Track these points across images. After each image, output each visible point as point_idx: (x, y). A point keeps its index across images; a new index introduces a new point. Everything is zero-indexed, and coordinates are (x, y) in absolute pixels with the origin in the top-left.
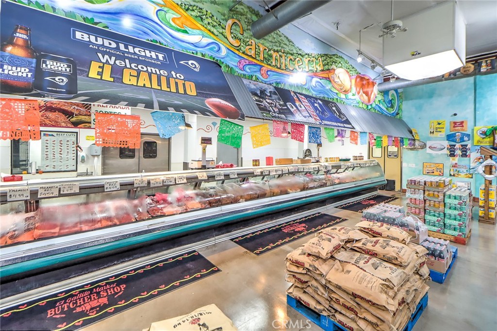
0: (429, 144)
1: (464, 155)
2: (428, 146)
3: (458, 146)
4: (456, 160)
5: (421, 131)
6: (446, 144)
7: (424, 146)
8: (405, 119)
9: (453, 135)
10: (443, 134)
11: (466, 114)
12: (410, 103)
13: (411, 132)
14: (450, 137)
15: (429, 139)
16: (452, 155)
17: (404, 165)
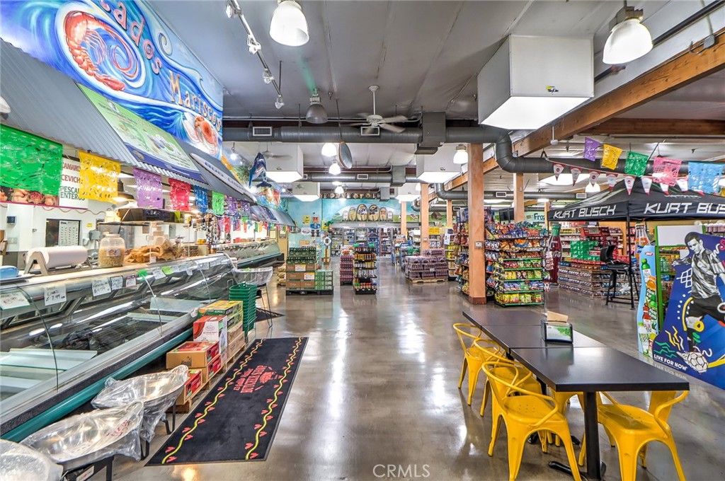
0: (302, 229)
1: (318, 236)
2: (302, 230)
3: (315, 230)
4: (314, 239)
5: (299, 222)
6: (310, 229)
7: (300, 231)
8: (290, 214)
9: (313, 225)
10: (309, 224)
11: (318, 214)
12: (293, 203)
13: (294, 222)
14: (312, 226)
15: (302, 226)
16: (313, 236)
17: (290, 242)
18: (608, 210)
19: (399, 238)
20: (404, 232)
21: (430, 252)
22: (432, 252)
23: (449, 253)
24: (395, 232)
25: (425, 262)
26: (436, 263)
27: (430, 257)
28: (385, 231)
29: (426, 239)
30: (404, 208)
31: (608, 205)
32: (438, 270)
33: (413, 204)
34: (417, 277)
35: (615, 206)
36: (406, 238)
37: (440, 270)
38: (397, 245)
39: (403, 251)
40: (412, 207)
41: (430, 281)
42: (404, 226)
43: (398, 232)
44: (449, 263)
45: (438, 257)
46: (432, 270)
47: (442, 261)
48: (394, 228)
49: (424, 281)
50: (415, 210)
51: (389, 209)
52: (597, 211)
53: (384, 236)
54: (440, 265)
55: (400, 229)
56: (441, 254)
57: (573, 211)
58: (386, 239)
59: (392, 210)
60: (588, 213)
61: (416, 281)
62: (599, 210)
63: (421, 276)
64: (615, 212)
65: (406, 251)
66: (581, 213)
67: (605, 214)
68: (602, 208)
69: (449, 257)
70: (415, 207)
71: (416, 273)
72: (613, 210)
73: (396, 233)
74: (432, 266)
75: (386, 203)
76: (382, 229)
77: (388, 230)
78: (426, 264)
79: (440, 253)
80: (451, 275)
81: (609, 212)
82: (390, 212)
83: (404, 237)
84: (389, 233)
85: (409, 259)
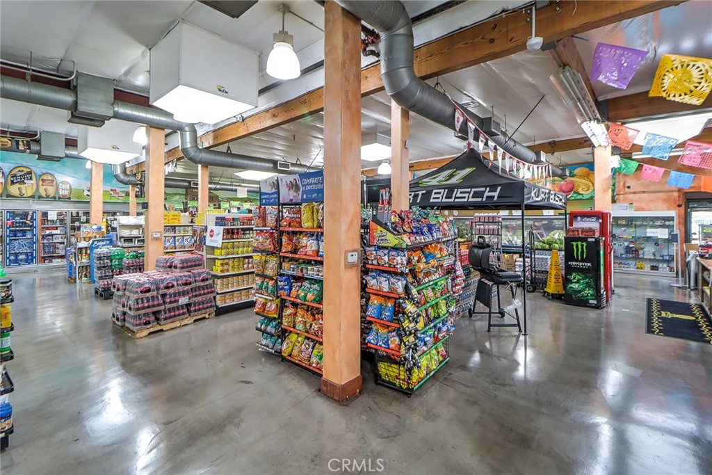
18: (487, 194)
19: (85, 230)
20: (98, 219)
21: (177, 262)
22: (182, 262)
23: (218, 263)
24: (75, 218)
25: (167, 287)
26: (193, 285)
27: (177, 273)
28: (52, 216)
29: (158, 235)
30: (98, 176)
31: (486, 187)
32: (196, 299)
33: (119, 171)
34: (148, 323)
35: (499, 188)
36: (104, 230)
37: (200, 298)
38: (82, 244)
39: (100, 259)
40: (116, 176)
41: (178, 324)
42: (97, 208)
43: (83, 218)
44: (219, 281)
45: (196, 271)
46: (183, 300)
47: (203, 280)
48: (74, 211)
49: (165, 328)
50: (121, 182)
51: (60, 178)
52: (467, 195)
53: (50, 225)
54: (199, 288)
55: (87, 214)
56: (199, 265)
57: (420, 193)
58: (54, 232)
59: (70, 180)
60: (449, 196)
61: (146, 332)
62: (469, 193)
63: (157, 319)
64: (498, 197)
65: (108, 258)
66: (433, 196)
67: (480, 199)
68: (473, 190)
69: (217, 270)
70: (122, 177)
71: (146, 315)
72: (496, 194)
73: (79, 220)
74: (184, 293)
75: (56, 165)
76: (45, 214)
77: (60, 214)
78: (171, 291)
79: (197, 263)
80: (220, 304)
81: (488, 197)
82: (63, 182)
83: (99, 228)
84: (62, 221)
85: (126, 283)
